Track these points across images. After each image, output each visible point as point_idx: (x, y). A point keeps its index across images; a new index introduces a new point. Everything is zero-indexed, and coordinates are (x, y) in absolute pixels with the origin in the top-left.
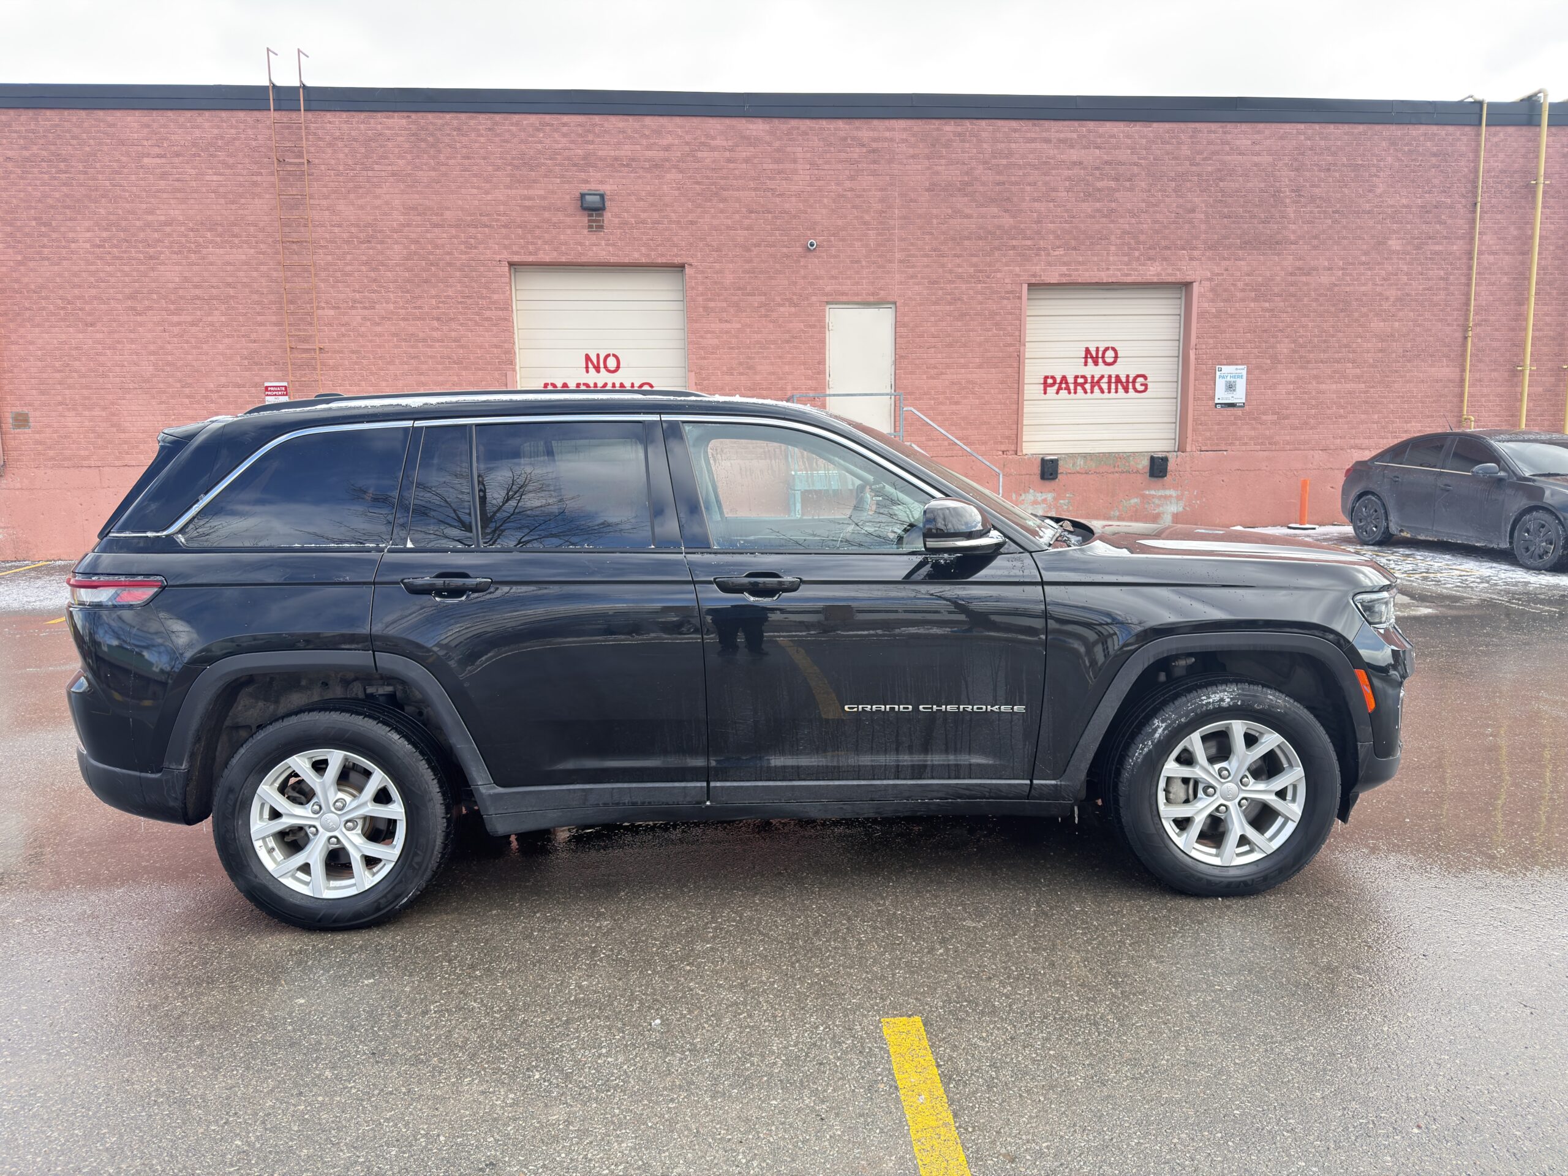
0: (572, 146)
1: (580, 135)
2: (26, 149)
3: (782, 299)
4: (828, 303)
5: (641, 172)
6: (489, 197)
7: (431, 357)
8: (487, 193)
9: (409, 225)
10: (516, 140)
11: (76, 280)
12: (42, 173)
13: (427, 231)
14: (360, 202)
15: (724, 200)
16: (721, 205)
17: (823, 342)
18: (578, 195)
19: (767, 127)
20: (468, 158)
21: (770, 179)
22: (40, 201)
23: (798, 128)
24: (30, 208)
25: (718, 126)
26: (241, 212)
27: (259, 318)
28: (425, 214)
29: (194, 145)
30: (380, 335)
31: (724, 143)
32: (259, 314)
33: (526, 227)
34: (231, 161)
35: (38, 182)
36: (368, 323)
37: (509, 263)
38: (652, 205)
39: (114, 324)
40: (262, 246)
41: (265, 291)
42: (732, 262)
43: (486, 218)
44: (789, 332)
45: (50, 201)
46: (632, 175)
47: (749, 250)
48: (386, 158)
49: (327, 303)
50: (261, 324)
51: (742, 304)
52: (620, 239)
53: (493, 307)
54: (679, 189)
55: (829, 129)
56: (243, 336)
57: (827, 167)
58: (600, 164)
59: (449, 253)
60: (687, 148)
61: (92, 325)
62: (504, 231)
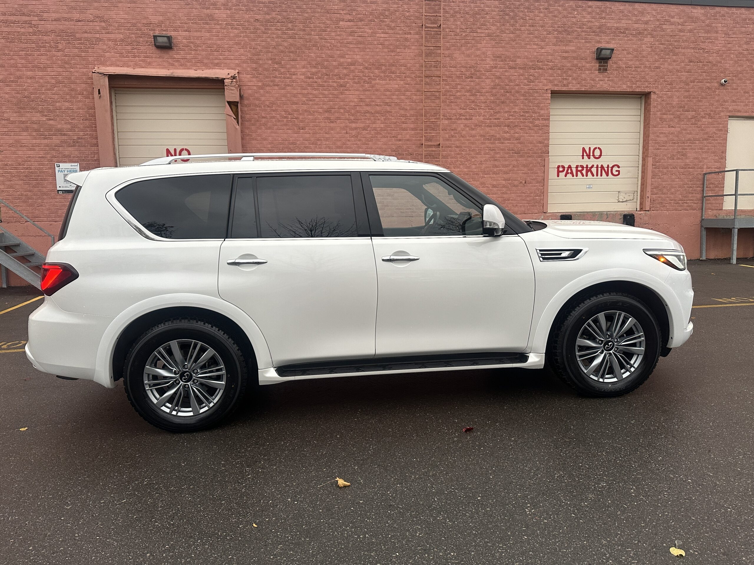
0: (593, 20)
1: (598, 14)
2: (268, 14)
3: (705, 114)
4: (730, 117)
5: (631, 37)
6: (543, 51)
7: (502, 150)
8: (542, 48)
9: (496, 67)
10: (560, 16)
11: (294, 99)
12: (277, 30)
13: (506, 71)
14: (468, 52)
15: (676, 54)
16: (674, 57)
17: (726, 139)
18: (595, 49)
19: (703, 11)
20: (533, 26)
21: (703, 42)
22: (275, 48)
23: (720, 13)
24: (268, 52)
25: (676, 10)
26: (397, 57)
27: (404, 126)
28: (506, 61)
29: (371, 14)
30: (474, 136)
31: (678, 20)
32: (403, 123)
33: (563, 69)
34: (393, 25)
35: (274, 36)
36: (468, 129)
37: (551, 91)
38: (636, 57)
39: (317, 128)
40: (409, 79)
41: (408, 108)
42: (678, 91)
43: (540, 63)
44: (707, 133)
45: (281, 48)
46: (626, 38)
47: (688, 84)
48: (485, 25)
49: (444, 116)
50: (404, 129)
51: (682, 117)
52: (616, 77)
53: (540, 118)
54: (651, 47)
55: (737, 14)
56: (393, 137)
57: (734, 36)
58: (608, 31)
59: (517, 85)
60: (658, 23)
61: (302, 129)
62: (550, 71)
